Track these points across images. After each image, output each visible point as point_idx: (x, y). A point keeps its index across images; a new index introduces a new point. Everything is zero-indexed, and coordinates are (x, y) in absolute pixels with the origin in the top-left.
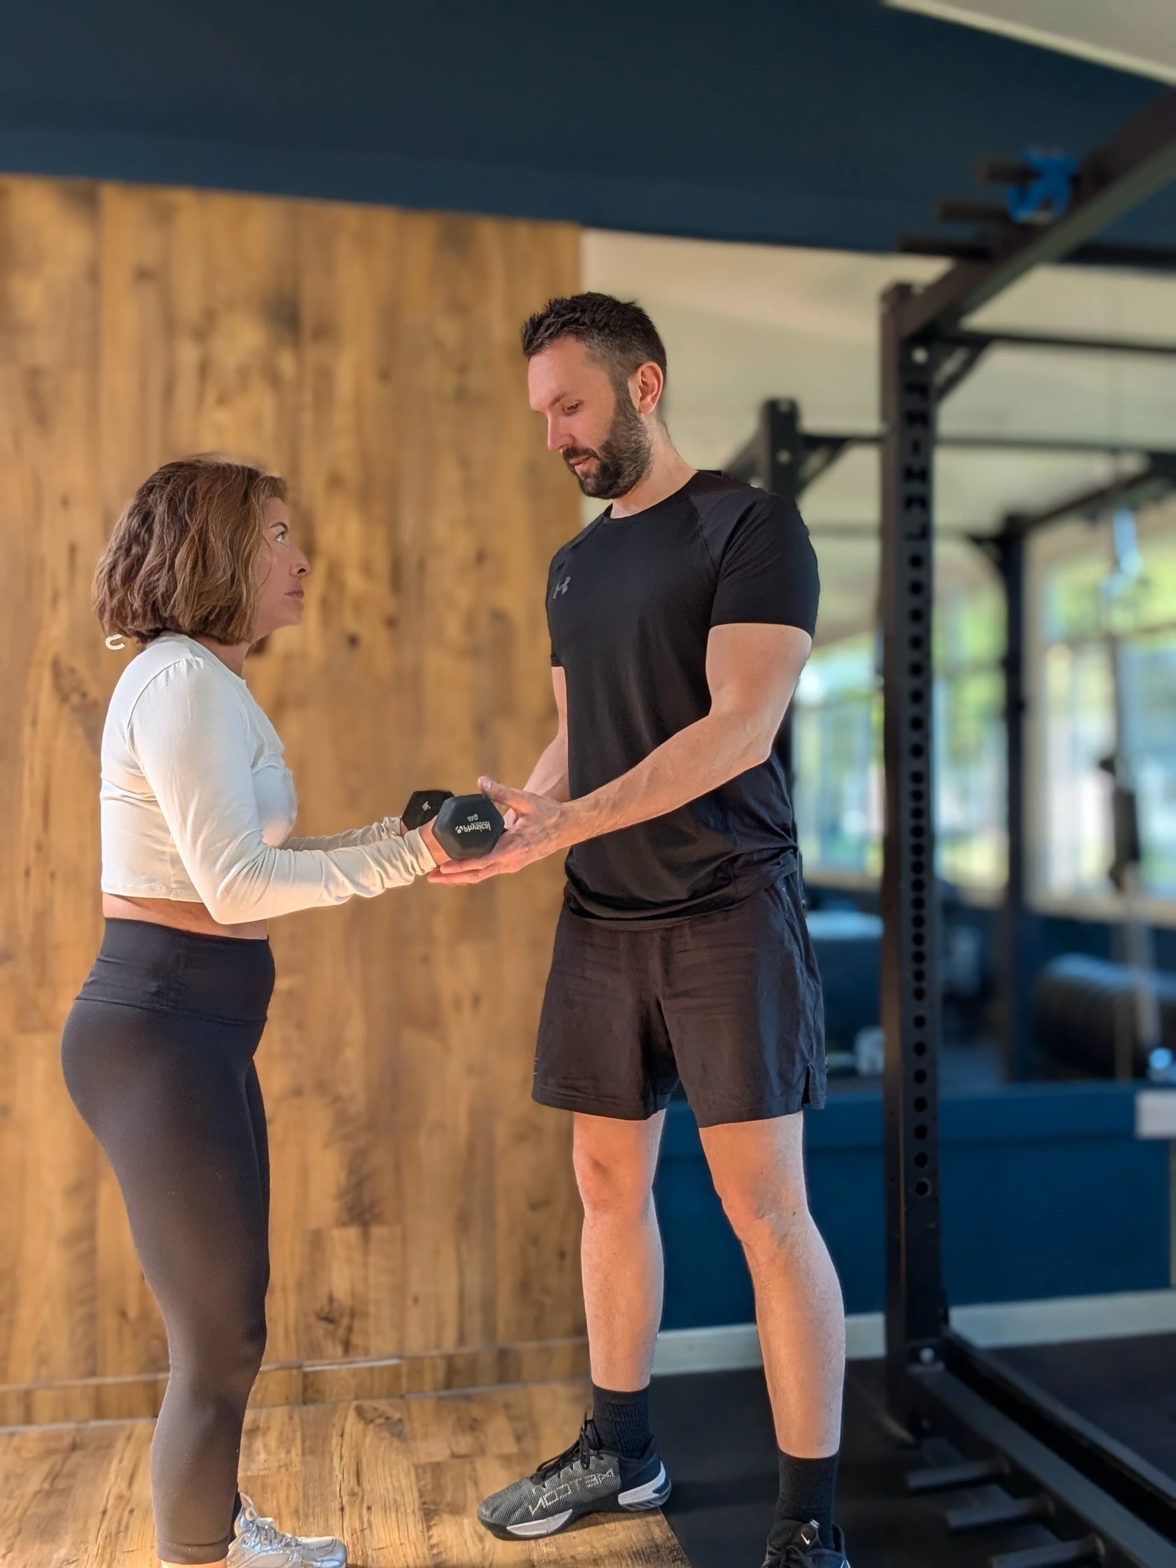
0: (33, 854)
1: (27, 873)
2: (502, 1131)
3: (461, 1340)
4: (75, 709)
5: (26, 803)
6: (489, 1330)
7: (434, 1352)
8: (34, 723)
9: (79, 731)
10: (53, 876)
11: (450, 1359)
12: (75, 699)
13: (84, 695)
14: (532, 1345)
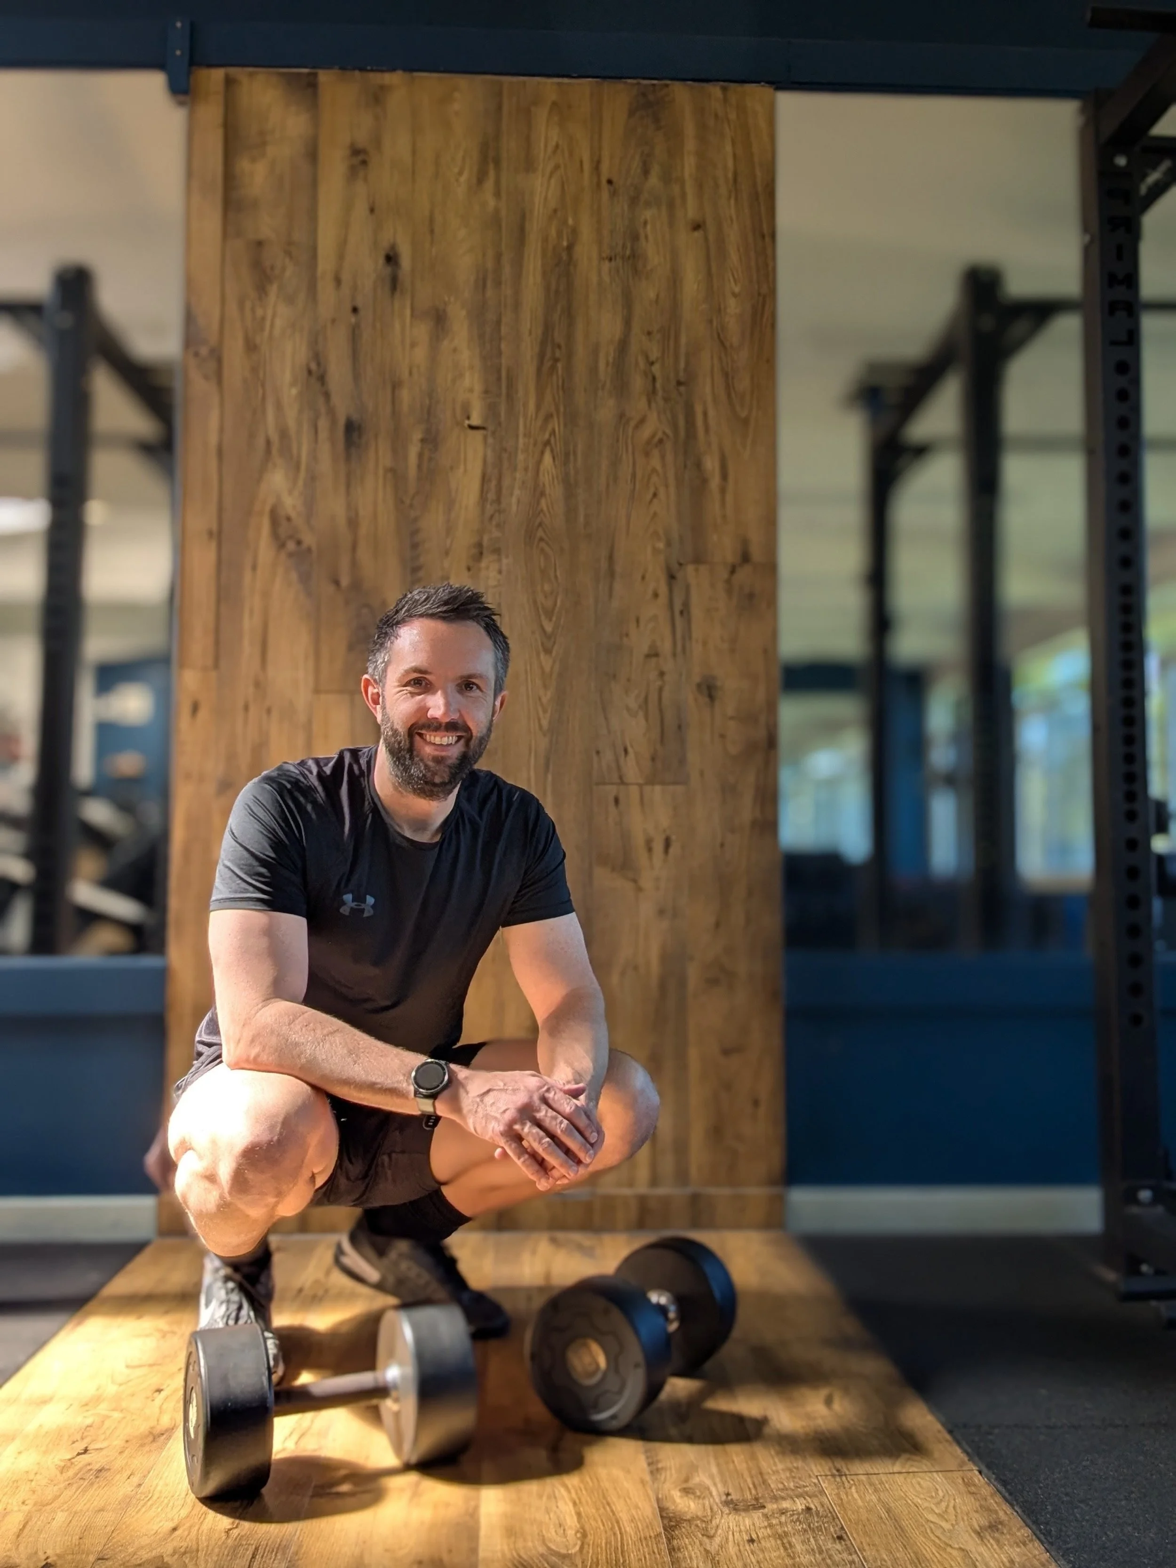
0: (251, 690)
1: (246, 708)
2: (693, 974)
3: (654, 1181)
4: (290, 555)
5: (246, 642)
6: (682, 1176)
7: (626, 1191)
8: (254, 568)
9: (294, 576)
10: (269, 711)
11: (642, 1200)
12: (291, 546)
13: (299, 543)
14: (725, 1191)
